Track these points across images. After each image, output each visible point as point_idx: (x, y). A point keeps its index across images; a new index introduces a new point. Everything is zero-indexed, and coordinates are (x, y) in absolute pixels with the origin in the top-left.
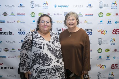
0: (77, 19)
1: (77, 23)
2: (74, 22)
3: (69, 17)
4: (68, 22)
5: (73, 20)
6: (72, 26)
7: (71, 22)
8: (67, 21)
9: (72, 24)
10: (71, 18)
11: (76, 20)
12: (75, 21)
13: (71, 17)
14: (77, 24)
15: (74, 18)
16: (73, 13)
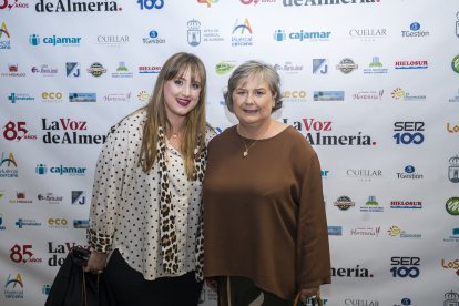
0: (275, 90)
1: (273, 104)
2: (260, 100)
3: (243, 80)
4: (241, 100)
5: (259, 92)
6: (252, 118)
7: (250, 101)
8: (236, 95)
9: (254, 108)
10: (251, 86)
11: (269, 94)
12: (265, 100)
13: (251, 83)
14: (274, 109)
15: (263, 86)
16: (261, 67)
